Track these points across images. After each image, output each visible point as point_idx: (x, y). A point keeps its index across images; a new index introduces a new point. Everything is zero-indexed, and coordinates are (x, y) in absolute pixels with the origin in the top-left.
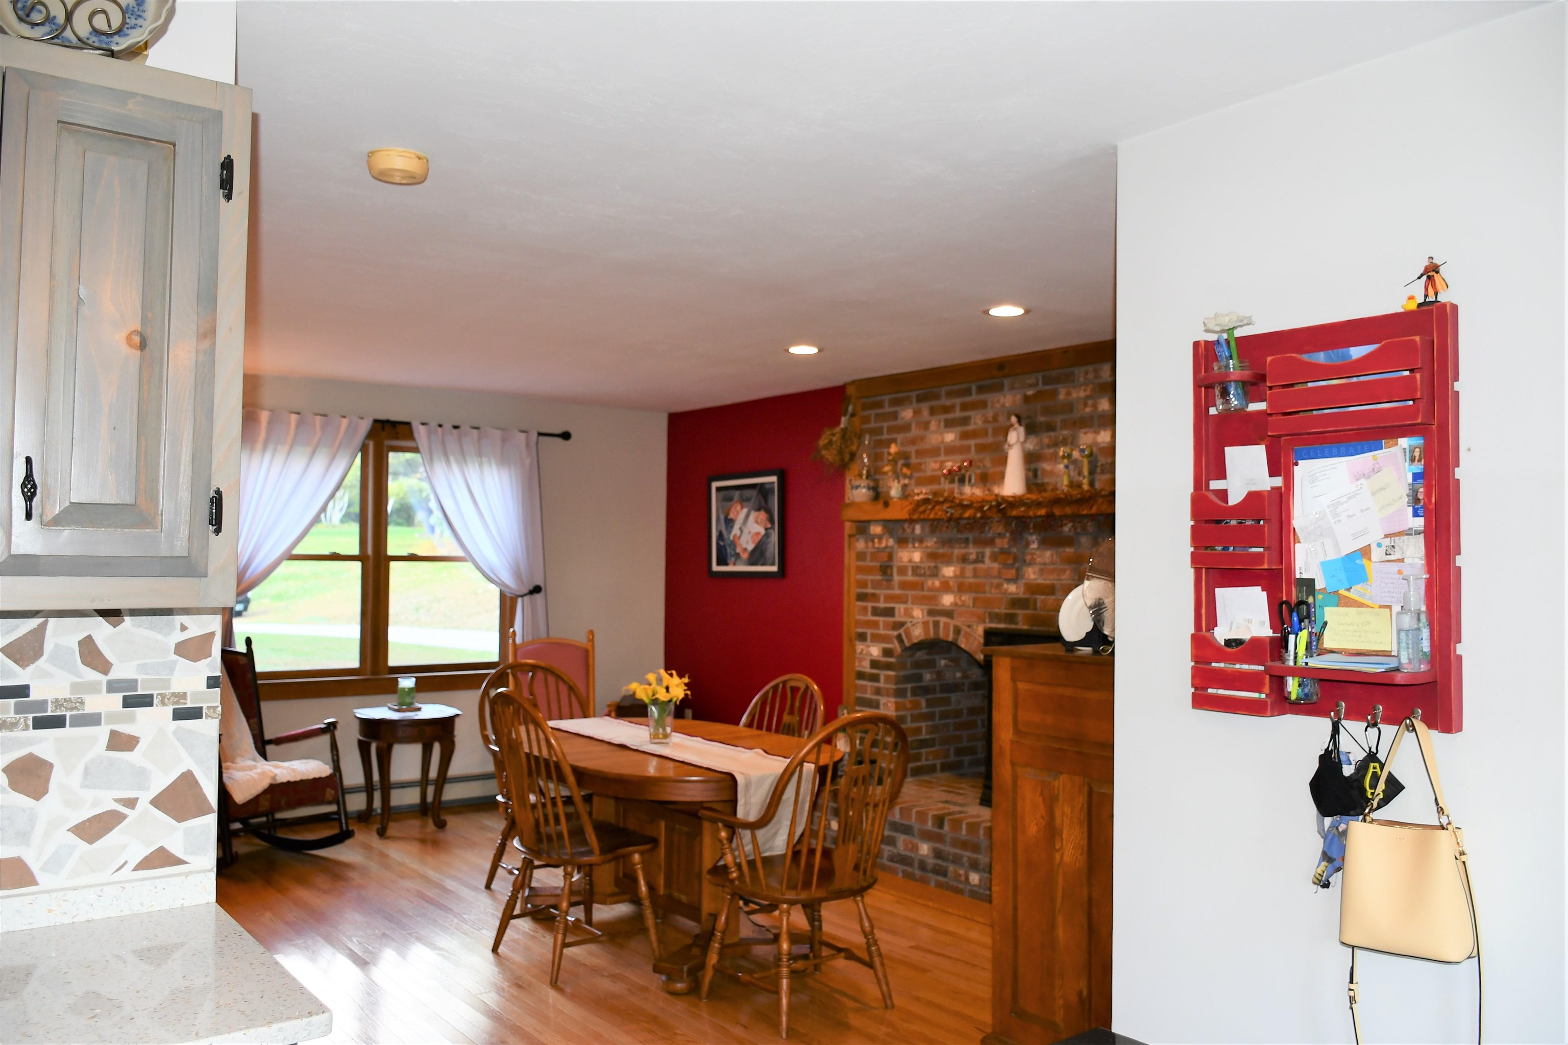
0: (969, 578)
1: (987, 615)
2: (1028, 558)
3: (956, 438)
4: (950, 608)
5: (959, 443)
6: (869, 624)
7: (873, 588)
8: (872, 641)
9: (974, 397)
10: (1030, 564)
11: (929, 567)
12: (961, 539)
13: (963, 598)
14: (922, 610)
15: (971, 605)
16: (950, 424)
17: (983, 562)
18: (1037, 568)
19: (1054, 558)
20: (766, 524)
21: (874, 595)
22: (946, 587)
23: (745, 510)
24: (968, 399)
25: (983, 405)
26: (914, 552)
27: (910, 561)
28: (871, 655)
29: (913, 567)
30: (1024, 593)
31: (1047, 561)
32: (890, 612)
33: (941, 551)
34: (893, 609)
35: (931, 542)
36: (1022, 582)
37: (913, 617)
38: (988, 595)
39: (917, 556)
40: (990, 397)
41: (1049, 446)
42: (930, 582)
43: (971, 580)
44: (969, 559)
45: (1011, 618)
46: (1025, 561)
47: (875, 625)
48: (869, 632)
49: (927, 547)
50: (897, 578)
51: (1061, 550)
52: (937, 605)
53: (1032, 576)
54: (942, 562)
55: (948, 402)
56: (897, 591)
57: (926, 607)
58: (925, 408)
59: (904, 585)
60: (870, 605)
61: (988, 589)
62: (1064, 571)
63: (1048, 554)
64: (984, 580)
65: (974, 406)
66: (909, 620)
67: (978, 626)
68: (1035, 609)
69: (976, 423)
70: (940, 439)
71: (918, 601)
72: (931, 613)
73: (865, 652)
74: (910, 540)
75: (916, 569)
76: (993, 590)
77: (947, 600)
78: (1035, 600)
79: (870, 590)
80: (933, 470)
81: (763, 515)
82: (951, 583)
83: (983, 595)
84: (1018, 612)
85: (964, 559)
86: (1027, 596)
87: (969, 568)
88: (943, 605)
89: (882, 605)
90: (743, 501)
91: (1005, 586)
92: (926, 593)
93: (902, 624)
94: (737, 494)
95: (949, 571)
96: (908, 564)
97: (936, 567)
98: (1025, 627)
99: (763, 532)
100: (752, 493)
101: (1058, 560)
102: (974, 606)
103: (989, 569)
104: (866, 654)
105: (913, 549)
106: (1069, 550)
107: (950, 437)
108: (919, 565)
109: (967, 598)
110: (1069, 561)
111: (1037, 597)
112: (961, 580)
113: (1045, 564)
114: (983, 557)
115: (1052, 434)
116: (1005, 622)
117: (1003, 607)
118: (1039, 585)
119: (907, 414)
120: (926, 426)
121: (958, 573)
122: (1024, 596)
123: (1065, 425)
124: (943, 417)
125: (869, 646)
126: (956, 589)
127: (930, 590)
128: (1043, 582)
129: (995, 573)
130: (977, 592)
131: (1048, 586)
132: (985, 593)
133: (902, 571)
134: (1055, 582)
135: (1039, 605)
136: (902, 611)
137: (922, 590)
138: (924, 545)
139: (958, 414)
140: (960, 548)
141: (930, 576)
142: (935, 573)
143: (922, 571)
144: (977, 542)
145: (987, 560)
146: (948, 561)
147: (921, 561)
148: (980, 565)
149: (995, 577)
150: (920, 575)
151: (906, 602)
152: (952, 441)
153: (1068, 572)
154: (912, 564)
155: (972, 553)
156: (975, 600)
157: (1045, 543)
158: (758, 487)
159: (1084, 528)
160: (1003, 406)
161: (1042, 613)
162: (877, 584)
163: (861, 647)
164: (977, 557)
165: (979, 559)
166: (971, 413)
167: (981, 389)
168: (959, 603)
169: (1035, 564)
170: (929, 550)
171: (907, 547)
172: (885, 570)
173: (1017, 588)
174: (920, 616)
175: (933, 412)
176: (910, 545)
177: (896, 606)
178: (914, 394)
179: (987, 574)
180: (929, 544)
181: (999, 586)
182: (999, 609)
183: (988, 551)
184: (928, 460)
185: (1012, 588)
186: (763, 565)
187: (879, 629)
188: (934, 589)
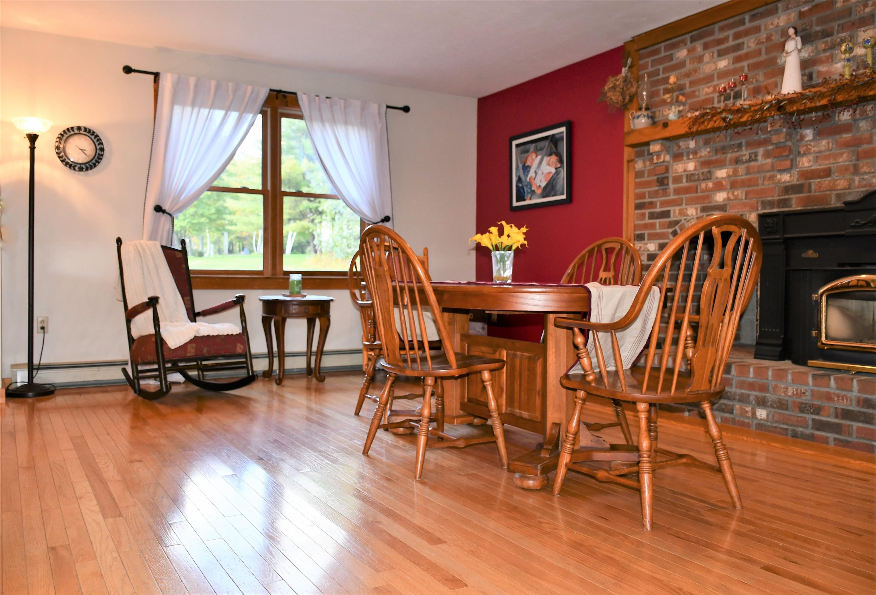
0: (741, 176)
1: (759, 204)
2: (802, 150)
3: (728, 64)
4: (721, 203)
5: (731, 67)
6: (646, 226)
7: (650, 197)
8: (648, 239)
9: (748, 25)
10: (805, 154)
11: (703, 173)
12: (733, 145)
13: (736, 193)
14: (696, 209)
15: (744, 198)
16: (721, 54)
17: (756, 160)
18: (811, 157)
19: (831, 145)
20: (556, 164)
21: (651, 203)
22: (719, 186)
23: (539, 157)
24: (742, 28)
25: (757, 29)
26: (688, 163)
27: (685, 171)
28: (648, 250)
29: (687, 175)
30: (798, 180)
31: (823, 148)
32: (666, 214)
33: (714, 158)
34: (668, 212)
35: (704, 152)
36: (795, 172)
37: (688, 215)
38: (760, 187)
39: (691, 166)
40: (762, 22)
41: (825, 50)
42: (703, 185)
43: (743, 177)
44: (742, 160)
45: (785, 202)
46: (799, 153)
47: (653, 226)
48: (646, 232)
49: (701, 157)
50: (672, 186)
51: (837, 137)
52: (710, 202)
53: (806, 164)
54: (715, 167)
55: (722, 36)
56: (672, 197)
57: (699, 206)
58: (699, 46)
59: (677, 191)
60: (647, 211)
61: (760, 182)
62: (842, 154)
63: (824, 142)
64: (756, 175)
65: (747, 33)
66: (683, 218)
67: (750, 214)
68: (810, 191)
69: (748, 47)
70: (713, 68)
71: (691, 202)
72: (704, 209)
73: (642, 249)
74: (685, 154)
75: (690, 177)
76: (766, 183)
77: (720, 197)
78: (810, 185)
79: (647, 200)
80: (707, 94)
81: (554, 159)
82: (724, 183)
83: (756, 188)
84: (791, 196)
85: (737, 161)
86: (801, 182)
87: (742, 169)
88: (716, 201)
89: (658, 210)
90: (537, 151)
91: (779, 176)
92: (699, 194)
93: (677, 222)
94: (532, 147)
95: (721, 173)
96: (683, 173)
97: (709, 172)
98: (799, 208)
99: (553, 171)
100: (546, 143)
101: (834, 146)
102: (746, 199)
103: (763, 165)
104: (644, 250)
105: (687, 161)
106: (847, 136)
107: (723, 64)
108: (693, 172)
109: (740, 193)
110: (847, 145)
111: (812, 181)
112: (733, 178)
113: (820, 152)
114: (756, 156)
115: (829, 39)
116: (778, 207)
117: (776, 195)
118: (813, 171)
119: (682, 54)
120: (700, 59)
121: (731, 173)
122: (798, 183)
123: (842, 28)
124: (715, 49)
125: (647, 244)
126: (729, 187)
127: (703, 191)
128: (818, 167)
129: (769, 168)
130: (749, 186)
131: (824, 170)
132: (758, 185)
133: (677, 179)
134: (832, 166)
135: (813, 188)
136: (677, 212)
137: (697, 192)
138: (699, 156)
139: (731, 43)
140: (732, 152)
141: (703, 180)
142: (708, 176)
143: (696, 177)
144: (749, 145)
145: (760, 158)
146: (721, 164)
147: (695, 169)
148: (753, 163)
149: (768, 171)
150: (695, 181)
151: (680, 205)
152: (725, 66)
153: (845, 155)
154: (686, 173)
155: (745, 155)
156: (747, 194)
157: (819, 134)
158: (550, 138)
159: (864, 113)
160: (777, 26)
161: (816, 194)
162: (656, 194)
163: (640, 245)
164: (750, 157)
165: (753, 158)
166: (744, 40)
167: (753, 18)
168: (732, 197)
169: (810, 153)
170: (703, 159)
171: (683, 160)
172: (662, 182)
173: (791, 177)
174: (694, 214)
175: (706, 47)
176: (685, 158)
177: (672, 209)
178: (688, 37)
179: (760, 169)
180: (702, 155)
181: (772, 178)
182: (773, 197)
183: (761, 151)
184: (701, 87)
185: (786, 177)
186: (553, 196)
187: (656, 229)
188: (707, 190)
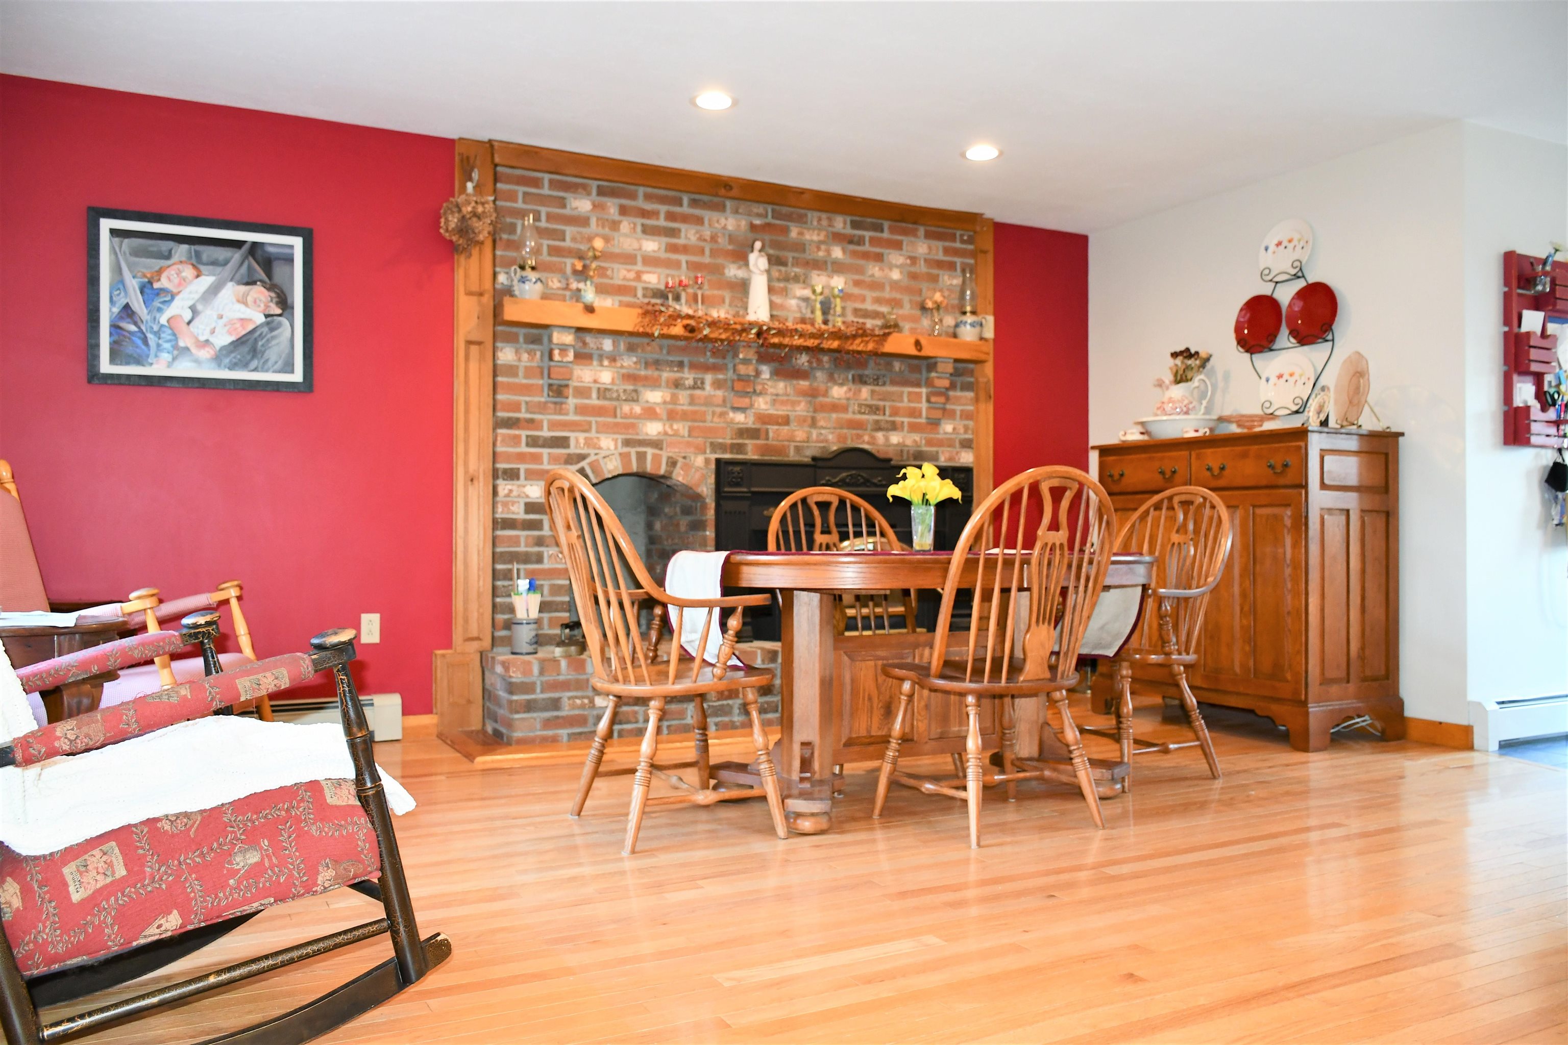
0: (683, 405)
1: (708, 445)
2: (759, 388)
3: (659, 249)
4: (655, 438)
5: (663, 255)
6: (521, 457)
7: (528, 411)
8: (526, 479)
9: (686, 209)
10: (760, 394)
11: (625, 391)
12: (672, 361)
13: (675, 427)
14: (616, 441)
15: (686, 434)
16: (648, 231)
17: (703, 388)
18: (768, 398)
19: (788, 389)
20: (267, 307)
21: (532, 421)
22: (650, 413)
23: (207, 281)
24: (677, 209)
25: (699, 221)
26: (601, 371)
27: (595, 381)
28: (527, 496)
29: (599, 389)
30: (754, 423)
31: (781, 392)
32: (563, 442)
33: (643, 373)
34: (566, 439)
35: (628, 362)
36: (750, 413)
37: (600, 448)
38: (708, 424)
39: (606, 377)
40: (707, 214)
41: (779, 280)
42: (626, 408)
43: (685, 408)
44: (684, 384)
45: (739, 448)
46: (755, 391)
47: (537, 458)
48: (523, 467)
49: (622, 367)
50: (572, 402)
51: (795, 382)
52: (637, 434)
53: (763, 406)
54: (644, 386)
55: (649, 206)
56: (572, 417)
57: (620, 437)
58: (612, 206)
59: (581, 410)
60: (523, 433)
61: (709, 418)
62: (799, 402)
63: (781, 385)
64: (703, 408)
65: (685, 219)
66: (592, 452)
67: (696, 457)
68: (767, 439)
69: (686, 237)
70: (635, 245)
71: (605, 429)
72: (627, 443)
73: (515, 493)
74: (595, 357)
75: (603, 393)
76: (716, 419)
77: (653, 429)
78: (767, 431)
79: (523, 415)
80: (625, 279)
81: (259, 293)
82: (658, 410)
83: (701, 424)
84: (747, 441)
85: (677, 384)
86: (757, 426)
87: (683, 396)
88: (647, 434)
89: (546, 433)
90: (197, 263)
91: (731, 415)
92: (619, 420)
93: (582, 457)
94: (183, 250)
95: (654, 396)
96: (592, 385)
97: (636, 391)
98: (756, 457)
99: (260, 319)
100: (236, 256)
101: (792, 392)
102: (689, 436)
103: (711, 396)
104: (519, 496)
105: (599, 368)
106: (804, 384)
107: (651, 246)
108: (609, 387)
109: (681, 427)
110: (804, 393)
111: (769, 427)
112: (670, 406)
113: (777, 395)
114: (703, 383)
115: (783, 269)
116: (731, 452)
117: (729, 437)
118: (770, 416)
119: (582, 205)
120: (615, 225)
121: (668, 399)
122: (753, 426)
123: (797, 262)
124: (639, 221)
125: (524, 486)
126: (665, 417)
127: (625, 417)
128: (775, 412)
129: (720, 401)
130: (694, 420)
131: (782, 417)
132: (705, 421)
133: (583, 392)
134: (789, 413)
135: (771, 435)
136: (582, 441)
137: (615, 416)
138: (619, 364)
139: (662, 222)
140: (670, 371)
141: (625, 400)
142: (634, 397)
143: (615, 395)
144: (693, 366)
145: (708, 387)
146: (654, 384)
147: (613, 383)
148: (698, 392)
149: (718, 406)
150: (611, 399)
151: (588, 430)
152: (654, 251)
153: (803, 405)
154: (598, 385)
155: (687, 379)
156: (691, 430)
157: (777, 374)
158: (246, 248)
159: (819, 361)
160: (724, 228)
161: (774, 443)
162: (542, 408)
163: (509, 487)
164: (695, 383)
165: (698, 385)
166: (683, 227)
167: (694, 203)
168: (670, 432)
169: (766, 394)
170: (624, 371)
171: (591, 364)
172: (558, 391)
173: (746, 417)
174: (612, 447)
175: (623, 211)
176: (595, 363)
177: (572, 435)
178: (594, 184)
179: (708, 402)
180: (625, 364)
181: (722, 415)
182: (724, 438)
183: (709, 378)
184: (616, 266)
185: (739, 417)
186: (255, 370)
187: (542, 463)
188: (631, 415)
